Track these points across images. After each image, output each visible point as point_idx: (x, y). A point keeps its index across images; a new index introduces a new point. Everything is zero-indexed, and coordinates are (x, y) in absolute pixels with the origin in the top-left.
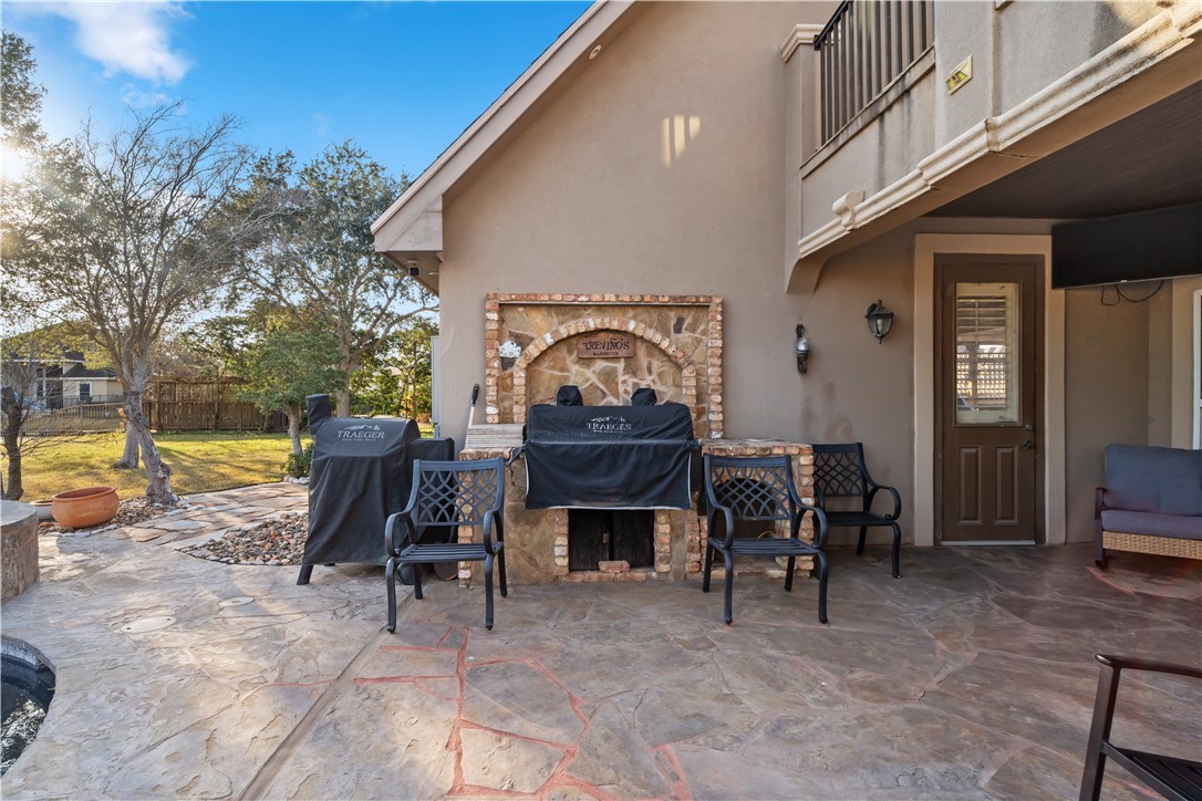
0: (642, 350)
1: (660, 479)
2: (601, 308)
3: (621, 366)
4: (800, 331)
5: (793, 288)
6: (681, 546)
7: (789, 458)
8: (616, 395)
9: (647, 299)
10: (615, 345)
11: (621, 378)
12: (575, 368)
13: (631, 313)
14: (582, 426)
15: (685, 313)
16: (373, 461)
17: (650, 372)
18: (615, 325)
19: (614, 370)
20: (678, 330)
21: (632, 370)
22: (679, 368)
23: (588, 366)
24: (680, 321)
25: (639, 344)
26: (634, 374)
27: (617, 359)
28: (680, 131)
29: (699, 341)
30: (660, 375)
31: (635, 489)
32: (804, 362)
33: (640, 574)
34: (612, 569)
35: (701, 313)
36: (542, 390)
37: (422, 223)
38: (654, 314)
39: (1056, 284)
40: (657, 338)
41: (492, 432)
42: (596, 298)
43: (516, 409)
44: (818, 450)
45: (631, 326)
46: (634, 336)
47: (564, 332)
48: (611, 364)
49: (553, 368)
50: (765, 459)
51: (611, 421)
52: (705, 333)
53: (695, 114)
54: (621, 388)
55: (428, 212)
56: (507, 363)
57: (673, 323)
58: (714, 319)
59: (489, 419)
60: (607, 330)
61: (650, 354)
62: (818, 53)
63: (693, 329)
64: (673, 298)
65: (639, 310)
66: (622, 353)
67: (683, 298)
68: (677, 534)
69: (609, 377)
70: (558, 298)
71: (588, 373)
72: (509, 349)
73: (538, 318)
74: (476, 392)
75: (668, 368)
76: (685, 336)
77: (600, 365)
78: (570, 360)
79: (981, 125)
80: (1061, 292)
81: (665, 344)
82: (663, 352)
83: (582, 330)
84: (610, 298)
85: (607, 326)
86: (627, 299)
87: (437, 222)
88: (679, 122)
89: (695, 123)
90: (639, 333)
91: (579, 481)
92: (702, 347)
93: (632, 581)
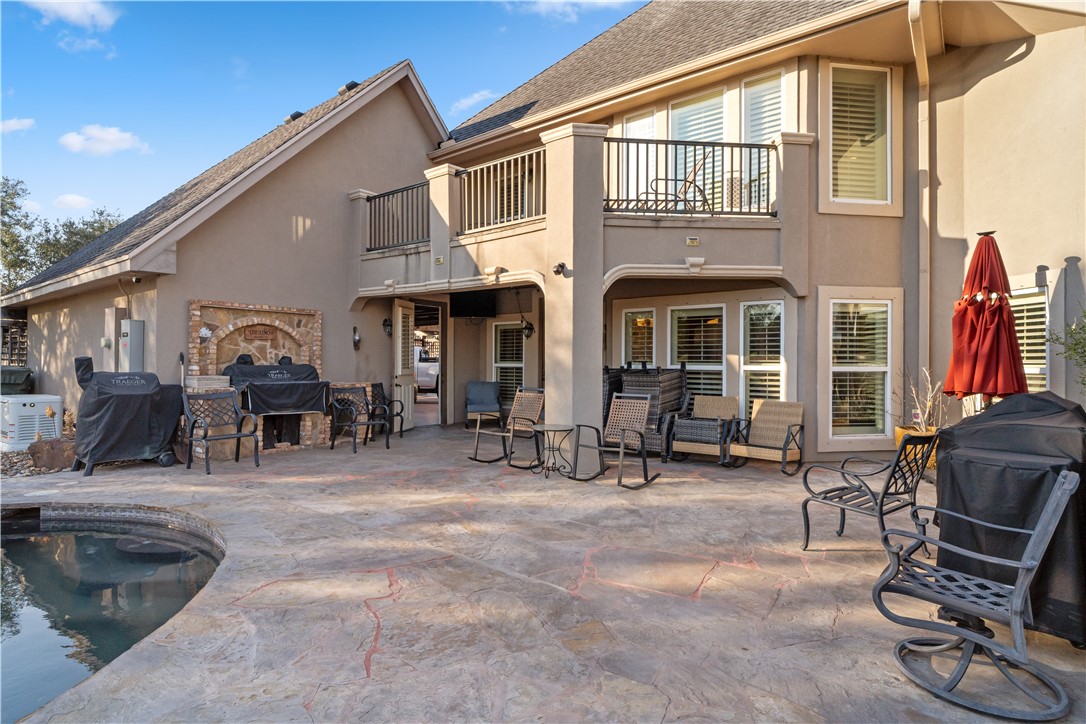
0: (280, 335)
1: (311, 399)
2: (258, 312)
3: (268, 344)
4: (355, 329)
5: (353, 309)
6: (316, 431)
7: (364, 388)
8: (266, 360)
9: (285, 309)
10: (266, 333)
11: (269, 351)
12: (243, 344)
13: (274, 316)
14: (265, 375)
15: (302, 318)
16: (145, 396)
17: (284, 348)
18: (268, 322)
19: (265, 346)
20: (299, 326)
21: (275, 346)
22: (300, 346)
23: (251, 344)
24: (300, 322)
25: (278, 332)
26: (276, 348)
27: (266, 340)
28: (302, 225)
29: (309, 333)
30: (289, 349)
31: (300, 404)
32: (357, 345)
33: (296, 447)
34: (284, 446)
35: (311, 318)
36: (224, 356)
37: (163, 257)
38: (287, 317)
39: (451, 316)
40: (290, 330)
41: (212, 379)
42: (258, 307)
43: (210, 367)
44: (373, 386)
45: (277, 323)
46: (276, 328)
47: (240, 325)
48: (264, 343)
49: (230, 344)
50: (352, 390)
51: (280, 373)
52: (311, 328)
53: (308, 217)
54: (269, 356)
55: (167, 251)
56: (203, 340)
57: (296, 322)
58: (318, 322)
59: (210, 372)
60: (264, 325)
61: (284, 338)
62: (368, 204)
63: (306, 326)
64: (298, 310)
65: (278, 315)
66: (270, 337)
67: (303, 310)
68: (314, 426)
69: (262, 350)
70: (236, 305)
71: (250, 347)
72: (205, 332)
73: (221, 315)
74: (182, 357)
75: (294, 346)
76: (302, 329)
77: (257, 343)
78: (240, 340)
79: (446, 281)
80: (452, 319)
81: (294, 334)
82: (292, 337)
83: (250, 324)
84: (266, 307)
85: (264, 322)
86: (274, 309)
87: (172, 258)
88: (300, 220)
89: (308, 222)
90: (281, 327)
91: (274, 401)
92: (310, 335)
93: (293, 451)
